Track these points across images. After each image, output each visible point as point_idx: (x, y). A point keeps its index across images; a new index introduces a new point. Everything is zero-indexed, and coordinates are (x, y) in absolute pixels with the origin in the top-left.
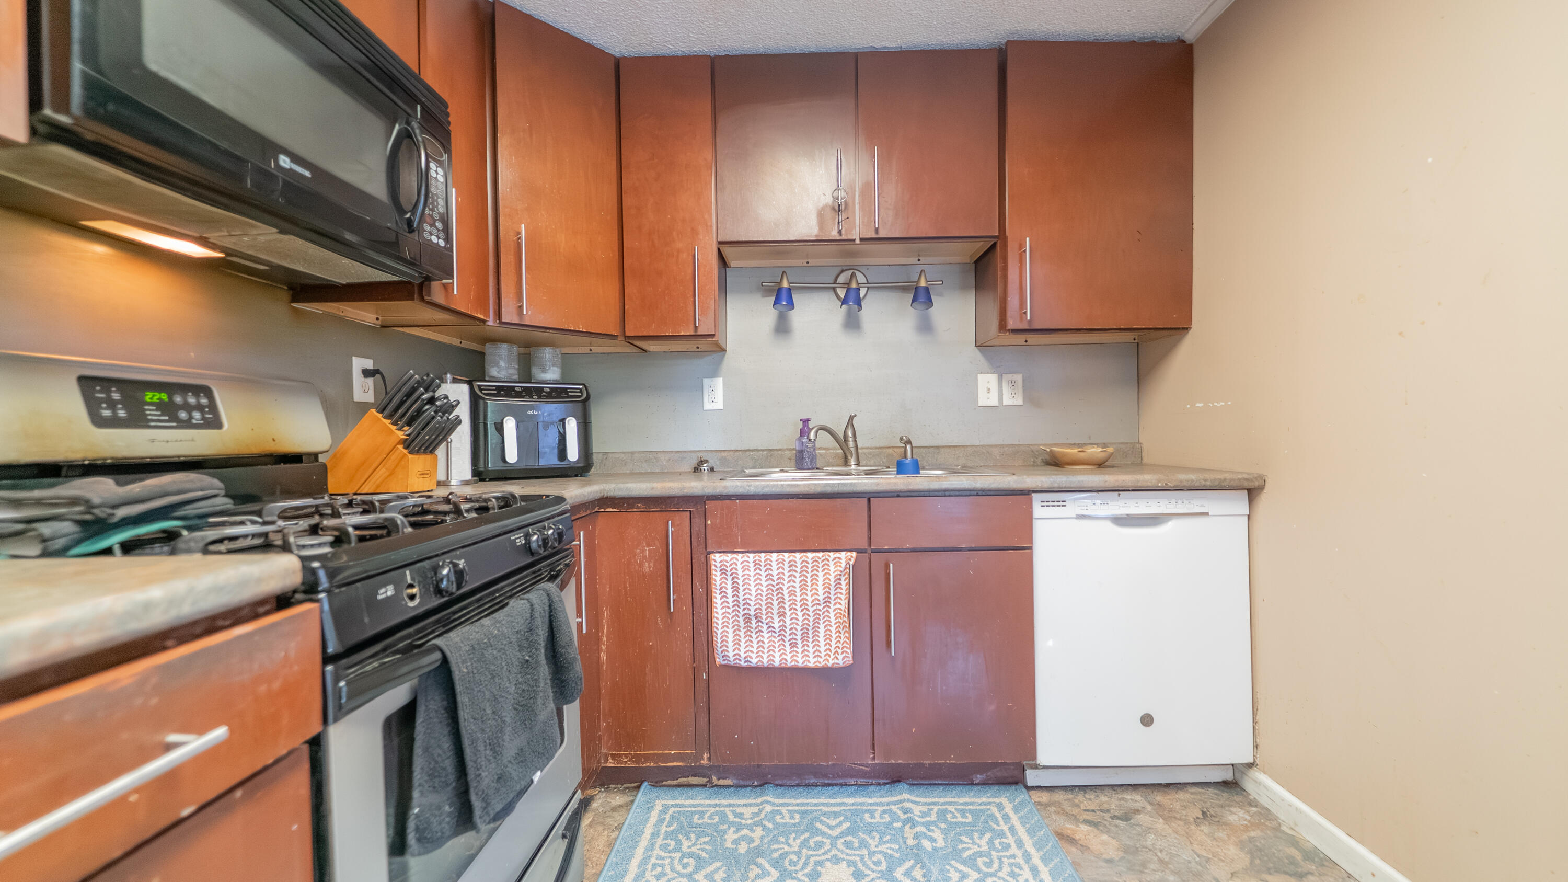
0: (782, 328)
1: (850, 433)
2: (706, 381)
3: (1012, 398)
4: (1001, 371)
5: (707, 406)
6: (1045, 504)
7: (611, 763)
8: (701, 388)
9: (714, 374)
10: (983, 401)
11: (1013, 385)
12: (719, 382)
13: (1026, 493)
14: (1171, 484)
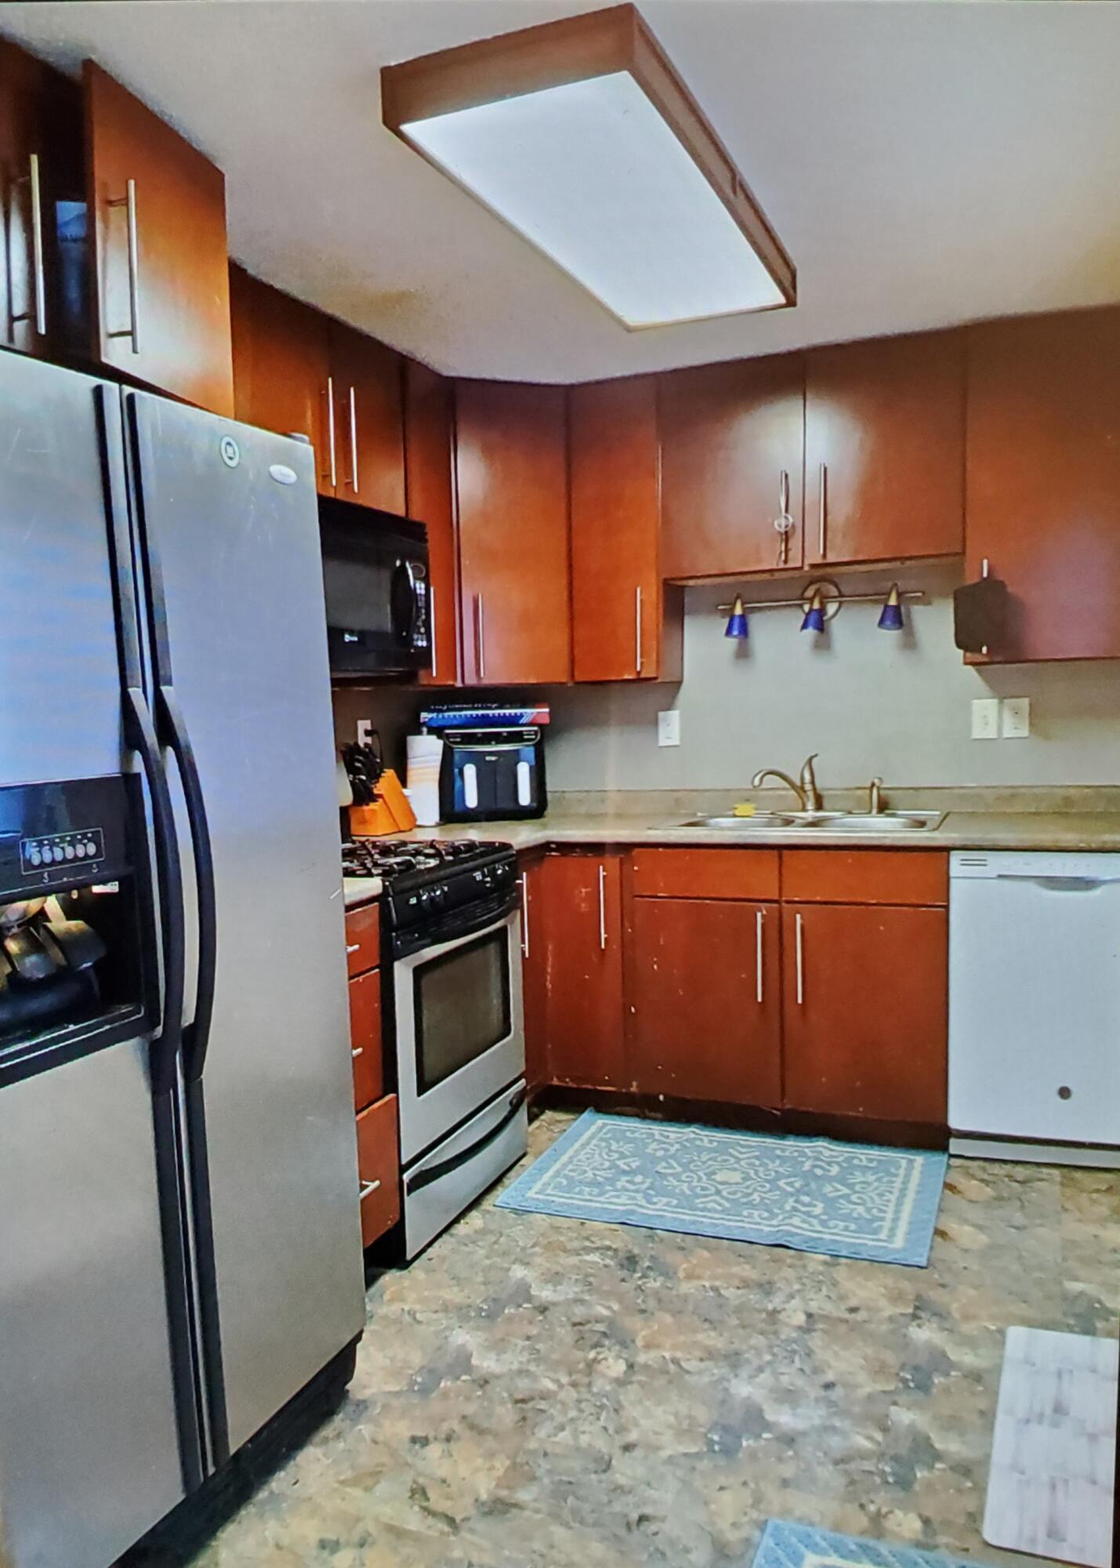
0: (743, 653)
1: (807, 777)
2: (661, 714)
3: (1015, 728)
4: (1002, 694)
5: (662, 742)
6: (965, 863)
7: (555, 1082)
8: (655, 723)
9: (669, 707)
10: (977, 734)
11: (1016, 712)
12: (674, 716)
13: (947, 850)
14: (1094, 846)
